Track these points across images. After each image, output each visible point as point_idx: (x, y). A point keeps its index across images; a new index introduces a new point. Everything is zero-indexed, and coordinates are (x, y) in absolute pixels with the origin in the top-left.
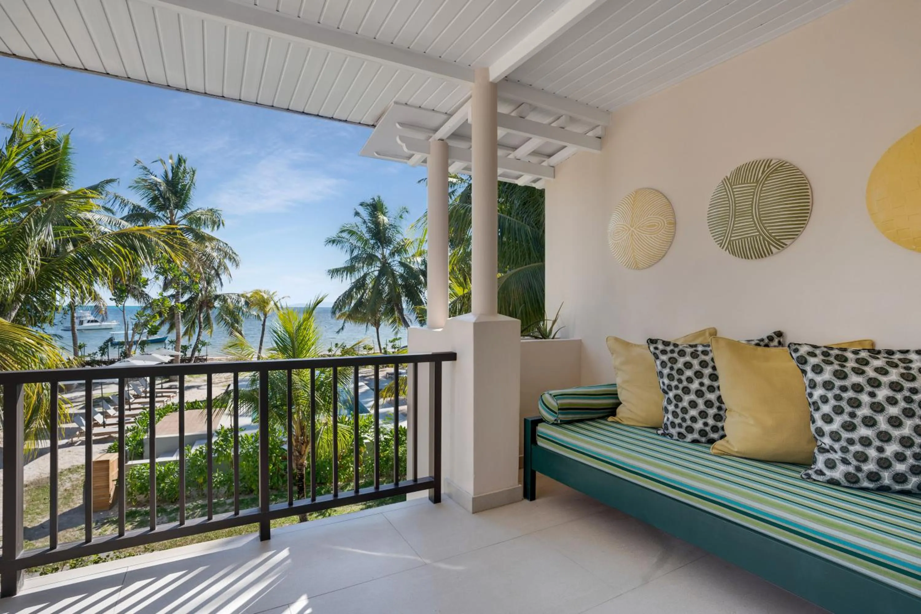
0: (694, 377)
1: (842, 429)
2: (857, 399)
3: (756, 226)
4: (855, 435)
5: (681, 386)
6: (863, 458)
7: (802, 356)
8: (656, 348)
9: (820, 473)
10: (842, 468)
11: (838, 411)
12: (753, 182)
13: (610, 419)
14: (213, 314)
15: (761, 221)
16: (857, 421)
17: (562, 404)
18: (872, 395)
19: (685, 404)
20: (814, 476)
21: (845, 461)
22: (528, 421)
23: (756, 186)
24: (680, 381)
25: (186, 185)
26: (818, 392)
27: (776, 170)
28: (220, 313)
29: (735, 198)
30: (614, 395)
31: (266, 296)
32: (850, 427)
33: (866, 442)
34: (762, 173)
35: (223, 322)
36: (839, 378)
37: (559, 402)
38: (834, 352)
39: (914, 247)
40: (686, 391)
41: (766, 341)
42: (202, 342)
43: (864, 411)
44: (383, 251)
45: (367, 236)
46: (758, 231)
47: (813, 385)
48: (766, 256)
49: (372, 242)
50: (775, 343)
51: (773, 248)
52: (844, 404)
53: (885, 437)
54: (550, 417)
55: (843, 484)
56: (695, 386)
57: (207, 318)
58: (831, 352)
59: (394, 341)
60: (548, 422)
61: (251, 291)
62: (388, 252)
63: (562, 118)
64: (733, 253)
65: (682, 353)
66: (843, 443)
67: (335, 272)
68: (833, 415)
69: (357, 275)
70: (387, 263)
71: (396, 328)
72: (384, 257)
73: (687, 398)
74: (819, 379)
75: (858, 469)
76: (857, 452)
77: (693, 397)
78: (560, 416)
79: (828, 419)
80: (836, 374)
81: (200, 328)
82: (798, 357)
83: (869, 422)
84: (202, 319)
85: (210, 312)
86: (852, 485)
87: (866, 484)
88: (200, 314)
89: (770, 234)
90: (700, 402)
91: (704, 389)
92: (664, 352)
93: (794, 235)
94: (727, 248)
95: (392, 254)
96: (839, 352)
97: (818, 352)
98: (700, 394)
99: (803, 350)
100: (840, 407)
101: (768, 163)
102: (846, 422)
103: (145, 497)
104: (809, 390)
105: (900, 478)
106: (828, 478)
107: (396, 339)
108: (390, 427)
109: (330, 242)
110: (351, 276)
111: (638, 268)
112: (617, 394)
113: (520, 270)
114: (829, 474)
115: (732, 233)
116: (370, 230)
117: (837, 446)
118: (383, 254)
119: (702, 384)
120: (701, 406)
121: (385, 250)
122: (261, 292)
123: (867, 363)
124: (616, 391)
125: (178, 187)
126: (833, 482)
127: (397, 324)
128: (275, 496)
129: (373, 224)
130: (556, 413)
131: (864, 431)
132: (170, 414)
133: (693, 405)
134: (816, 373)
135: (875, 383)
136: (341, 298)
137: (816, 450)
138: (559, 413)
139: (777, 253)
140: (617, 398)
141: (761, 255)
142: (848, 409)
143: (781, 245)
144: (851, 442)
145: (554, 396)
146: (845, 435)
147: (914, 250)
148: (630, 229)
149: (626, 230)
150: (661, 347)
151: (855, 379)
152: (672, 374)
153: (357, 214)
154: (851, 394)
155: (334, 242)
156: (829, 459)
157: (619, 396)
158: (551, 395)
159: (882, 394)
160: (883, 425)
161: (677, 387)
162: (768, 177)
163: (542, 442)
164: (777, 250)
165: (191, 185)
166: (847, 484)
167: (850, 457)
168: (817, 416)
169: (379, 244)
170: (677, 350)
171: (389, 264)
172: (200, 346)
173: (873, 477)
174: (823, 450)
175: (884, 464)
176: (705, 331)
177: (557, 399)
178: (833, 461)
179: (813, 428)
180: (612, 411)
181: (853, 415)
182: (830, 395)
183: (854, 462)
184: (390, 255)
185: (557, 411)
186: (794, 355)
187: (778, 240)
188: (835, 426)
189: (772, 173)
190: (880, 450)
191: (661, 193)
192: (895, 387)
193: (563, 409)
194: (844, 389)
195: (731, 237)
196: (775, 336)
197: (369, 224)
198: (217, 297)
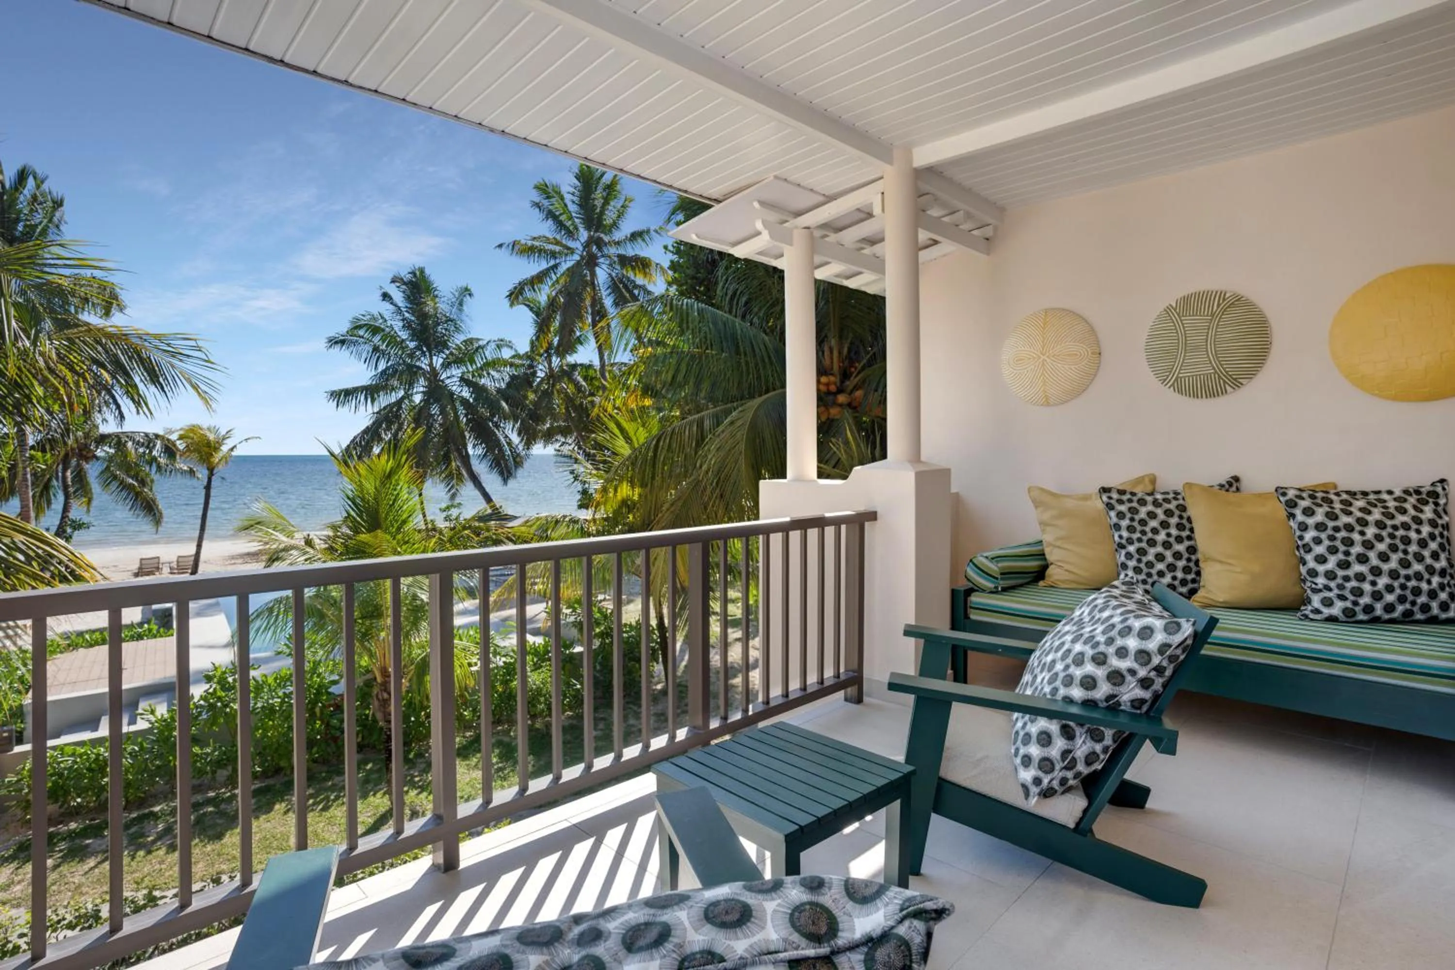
0: (1159, 528)
1: (1337, 568)
2: (1349, 538)
3: (1211, 363)
4: (1350, 572)
5: (1145, 538)
6: (1358, 592)
7: (1291, 500)
8: (1110, 498)
9: (1317, 611)
10: (1339, 605)
11: (1333, 550)
12: (1207, 316)
13: (1041, 583)
14: (92, 471)
15: (1218, 358)
16: (1352, 559)
17: (1004, 568)
18: (1362, 533)
19: (1150, 557)
20: (1312, 616)
21: (1342, 598)
22: (959, 591)
23: (1211, 320)
24: (1143, 533)
25: (36, 226)
26: (1309, 536)
27: (1232, 304)
28: (108, 468)
29: (1185, 331)
30: (1042, 555)
31: (212, 437)
32: (1344, 565)
33: (1360, 577)
34: (1219, 305)
35: (115, 485)
36: (1331, 519)
37: (1000, 565)
38: (1320, 495)
39: (1377, 392)
40: (1152, 543)
41: (1227, 486)
42: (74, 521)
43: (1357, 549)
44: (431, 359)
45: (404, 335)
46: (1214, 368)
47: (1303, 527)
48: (1218, 395)
49: (412, 345)
50: (1234, 488)
51: (1228, 388)
52: (1338, 543)
53: (1376, 572)
54: (989, 584)
55: (1341, 619)
56: (1161, 537)
57: (80, 477)
58: (1317, 495)
59: (448, 508)
60: (983, 591)
61: (178, 428)
62: (441, 361)
63: (957, 214)
64: (1180, 392)
65: (1142, 502)
66: (1339, 581)
67: (343, 396)
68: (1327, 555)
69: (385, 400)
70: (440, 380)
71: (452, 487)
72: (433, 369)
73: (1152, 551)
74: (1311, 521)
75: (1355, 603)
76: (1353, 588)
77: (1159, 549)
78: (1001, 582)
79: (1321, 559)
80: (1327, 515)
81: (67, 497)
82: (1287, 501)
83: (1362, 559)
84: (69, 480)
85: (86, 466)
86: (1349, 620)
87: (1361, 617)
88: (64, 470)
89: (1227, 372)
90: (1168, 554)
91: (1172, 540)
92: (1120, 502)
93: (1251, 374)
94: (1173, 385)
95: (446, 365)
96: (1324, 495)
97: (1304, 495)
98: (1167, 545)
99: (1291, 494)
100: (1334, 546)
101: (1222, 295)
102: (1340, 561)
103: (60, 807)
104: (1298, 533)
105: (1390, 608)
106: (1327, 615)
107: (452, 506)
108: (512, 641)
109: (336, 343)
110: (373, 401)
111: (1048, 404)
112: (1044, 555)
113: (766, 400)
114: (1327, 611)
115: (1180, 369)
116: (407, 325)
117: (1333, 584)
118: (430, 364)
119: (1169, 535)
120: (1170, 559)
121: (435, 358)
122: (201, 429)
123: (1351, 504)
124: (1043, 550)
125: (16, 229)
126: (1332, 619)
127: (454, 481)
128: (327, 772)
129: (413, 315)
130: (997, 578)
131: (1358, 568)
132: (59, 655)
133: (1160, 557)
134: (1308, 516)
135: (1363, 523)
136: (358, 440)
137: (1309, 591)
138: (1002, 579)
139: (1231, 393)
140: (1045, 559)
141: (1213, 394)
142: (1342, 548)
143: (1237, 384)
144: (1347, 579)
145: (993, 559)
146: (1340, 573)
147: (1376, 395)
148: (1040, 358)
149: (1034, 358)
150: (1115, 496)
151: (1345, 519)
152: (1133, 526)
153: (386, 296)
154: (1343, 534)
155: (343, 342)
156: (1325, 598)
157: (1048, 557)
158: (987, 557)
159: (1371, 531)
160: (1374, 561)
161: (1140, 540)
162: (1225, 310)
163: (974, 614)
164: (1232, 390)
165: (47, 226)
166: (1345, 619)
167: (1347, 593)
168: (1309, 557)
169: (425, 349)
170: (1135, 499)
171: (443, 381)
172: (69, 530)
173: (1368, 609)
174: (1316, 591)
175: (1377, 596)
176: (1143, 478)
177: (998, 562)
178: (1330, 599)
179: (1303, 570)
180: (1040, 574)
181: (1347, 553)
182: (1323, 536)
183: (1352, 598)
184: (443, 365)
185: (999, 577)
186: (1281, 499)
187: (1235, 379)
188: (1331, 565)
189: (1229, 307)
190: (1374, 583)
191: (1081, 317)
192: (1380, 525)
193: (1005, 574)
194: (1337, 529)
195: (1179, 373)
196: (1233, 481)
197: (407, 315)
198: (103, 439)
